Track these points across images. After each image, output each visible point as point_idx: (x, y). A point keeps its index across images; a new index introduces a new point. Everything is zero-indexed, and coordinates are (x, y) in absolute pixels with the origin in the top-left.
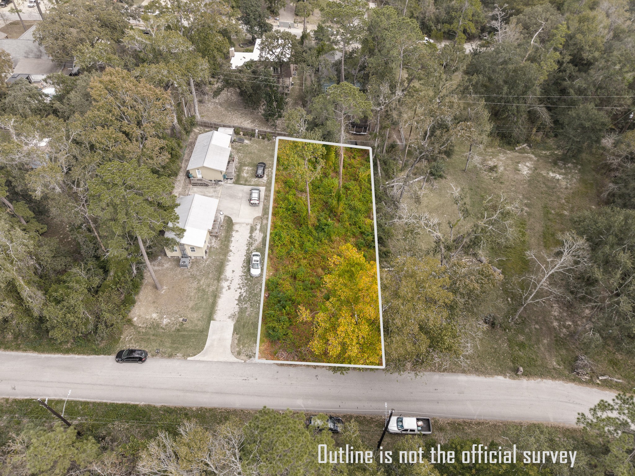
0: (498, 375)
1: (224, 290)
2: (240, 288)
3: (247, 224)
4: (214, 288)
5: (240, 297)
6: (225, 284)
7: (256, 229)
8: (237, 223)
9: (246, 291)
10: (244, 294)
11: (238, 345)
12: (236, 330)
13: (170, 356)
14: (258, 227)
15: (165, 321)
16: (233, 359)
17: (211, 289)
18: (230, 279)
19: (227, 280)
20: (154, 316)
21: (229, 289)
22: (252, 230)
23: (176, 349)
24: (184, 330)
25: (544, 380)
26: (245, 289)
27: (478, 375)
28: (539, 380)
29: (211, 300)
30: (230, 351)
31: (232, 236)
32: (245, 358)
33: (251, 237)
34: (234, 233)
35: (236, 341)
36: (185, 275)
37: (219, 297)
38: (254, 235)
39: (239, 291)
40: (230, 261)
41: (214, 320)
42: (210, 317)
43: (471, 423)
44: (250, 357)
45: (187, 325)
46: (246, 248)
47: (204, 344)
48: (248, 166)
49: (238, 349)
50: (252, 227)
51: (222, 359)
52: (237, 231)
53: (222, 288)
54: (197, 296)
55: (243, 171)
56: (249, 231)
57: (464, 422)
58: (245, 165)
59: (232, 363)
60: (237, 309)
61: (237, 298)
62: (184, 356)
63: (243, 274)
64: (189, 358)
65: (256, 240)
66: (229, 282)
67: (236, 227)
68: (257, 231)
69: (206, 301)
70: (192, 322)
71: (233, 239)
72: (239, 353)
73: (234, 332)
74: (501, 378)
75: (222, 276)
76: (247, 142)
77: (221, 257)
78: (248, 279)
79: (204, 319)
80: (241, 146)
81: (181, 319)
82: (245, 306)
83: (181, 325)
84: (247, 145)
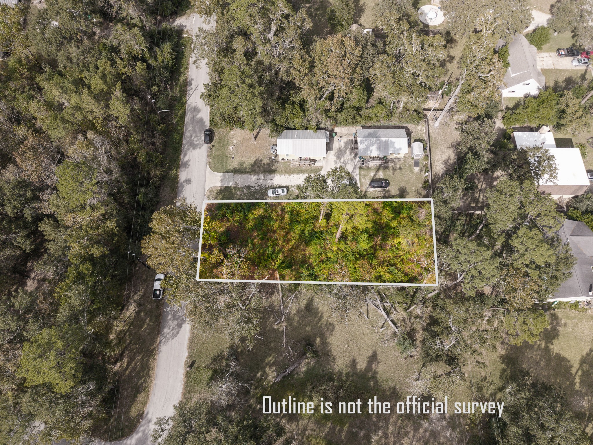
0: (189, 353)
1: (256, 176)
2: (258, 185)
4: (257, 170)
5: (252, 186)
9: (256, 189)
10: (253, 189)
11: (217, 190)
12: (227, 188)
13: (209, 156)
15: (231, 148)
16: (207, 188)
18: (265, 179)
19: (264, 177)
20: (235, 142)
23: (214, 158)
24: (227, 160)
25: (182, 387)
26: (258, 189)
27: (189, 339)
28: (183, 383)
29: (248, 170)
30: (212, 186)
32: (208, 195)
35: (219, 189)
36: (265, 152)
37: (251, 175)
39: (257, 185)
41: (234, 174)
43: (159, 327)
44: (208, 197)
45: (230, 160)
48: (385, 175)
49: (214, 190)
51: (207, 182)
53: (258, 175)
54: (250, 161)
55: (376, 172)
57: (160, 323)
59: (204, 188)
60: (242, 186)
61: (250, 185)
62: (209, 162)
64: (208, 165)
69: (247, 167)
70: (232, 162)
72: (210, 191)
73: (226, 186)
74: (186, 354)
75: (267, 174)
76: (417, 169)
77: (283, 170)
78: (266, 189)
79: (234, 169)
80: (410, 165)
81: (233, 156)
82: (245, 190)
83: (230, 157)
84: (412, 170)
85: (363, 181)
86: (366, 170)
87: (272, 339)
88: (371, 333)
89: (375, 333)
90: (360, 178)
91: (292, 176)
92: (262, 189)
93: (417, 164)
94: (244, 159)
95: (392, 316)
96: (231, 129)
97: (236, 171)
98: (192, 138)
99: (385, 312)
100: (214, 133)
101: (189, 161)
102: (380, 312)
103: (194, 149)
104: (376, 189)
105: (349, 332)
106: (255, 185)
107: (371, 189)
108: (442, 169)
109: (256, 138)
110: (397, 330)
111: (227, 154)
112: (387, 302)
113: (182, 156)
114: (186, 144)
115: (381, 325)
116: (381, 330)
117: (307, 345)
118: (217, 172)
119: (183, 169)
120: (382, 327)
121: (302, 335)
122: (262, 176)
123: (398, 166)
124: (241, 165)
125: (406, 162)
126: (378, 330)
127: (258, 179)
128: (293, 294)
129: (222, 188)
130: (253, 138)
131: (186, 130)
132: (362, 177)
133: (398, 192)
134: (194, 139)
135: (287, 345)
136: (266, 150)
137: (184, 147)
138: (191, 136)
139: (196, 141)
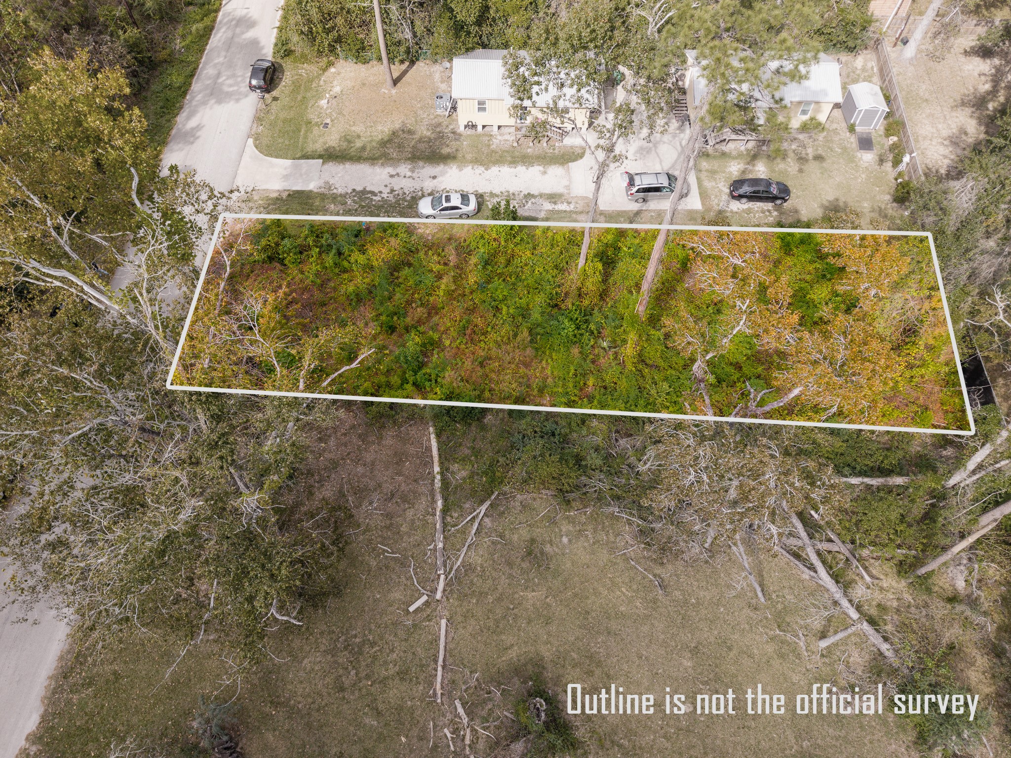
1: (389, 169)
2: (392, 191)
4: (394, 155)
5: (372, 193)
7: (556, 203)
10: (377, 198)
12: (298, 194)
13: (258, 119)
15: (323, 103)
17: (390, 151)
18: (415, 175)
19: (412, 171)
20: (337, 89)
22: (552, 197)
23: (273, 125)
26: (390, 198)
29: (365, 154)
31: (530, 166)
33: (529, 196)
34: (537, 168)
36: (420, 112)
38: (537, 200)
39: (386, 190)
40: (462, 170)
41: (324, 163)
45: (316, 131)
46: (497, 192)
51: (239, 179)
52: (544, 173)
53: (395, 166)
56: (547, 192)
60: (343, 191)
61: (368, 189)
62: (257, 134)
64: (251, 141)
66: (409, 174)
67: (555, 170)
70: (322, 136)
71: (521, 168)
75: (421, 163)
76: (868, 157)
77: (469, 157)
78: (415, 200)
79: (326, 150)
80: (845, 149)
81: (328, 121)
82: (349, 202)
83: (317, 124)
84: (851, 160)
85: (708, 184)
86: (715, 157)
87: (392, 670)
88: (782, 656)
89: (799, 656)
90: (698, 179)
91: (495, 169)
92: (404, 200)
93: (866, 143)
94: (358, 129)
95: (859, 592)
96: (330, 64)
97: (331, 156)
98: (220, 80)
99: (831, 576)
100: (283, 72)
101: (199, 127)
102: (806, 574)
103: (219, 102)
104: (751, 205)
105: (695, 651)
106: (382, 189)
107: (736, 206)
108: (945, 157)
109: (395, 82)
110: (885, 647)
111: (312, 116)
112: (830, 540)
113: (180, 119)
114: (200, 92)
115: (817, 624)
116: (824, 644)
117: (532, 694)
118: (276, 157)
119: (176, 147)
120: (823, 636)
121: (513, 654)
122: (404, 169)
123: (810, 152)
124: (349, 142)
125: (831, 141)
126: (808, 645)
127: (392, 176)
128: (482, 502)
129: (284, 195)
130: (389, 82)
131: (206, 63)
132: (703, 175)
133: (819, 213)
134: (227, 84)
135: (448, 694)
136: (421, 108)
137: (193, 98)
138: (219, 75)
139: (231, 86)
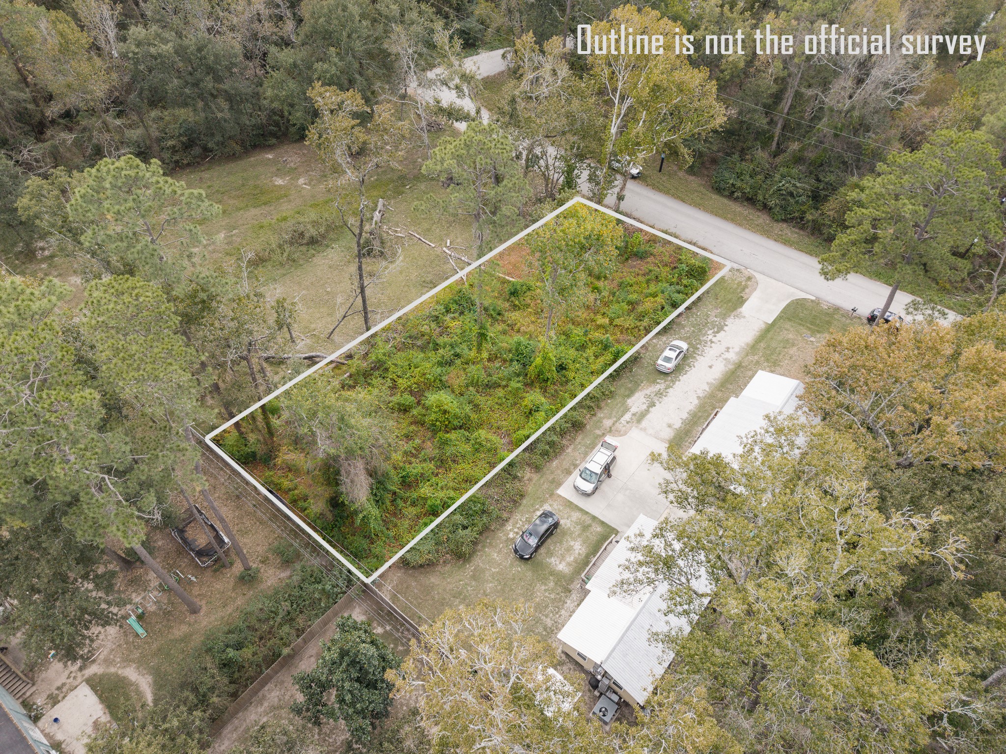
1: (737, 349)
2: (712, 342)
3: (644, 430)
4: (750, 358)
6: (732, 356)
7: (634, 415)
8: (662, 440)
9: (705, 335)
10: (710, 332)
11: (746, 287)
12: (741, 301)
13: (837, 309)
14: (627, 416)
16: (759, 277)
17: (756, 357)
18: (721, 359)
19: (725, 359)
21: (728, 348)
22: (640, 417)
23: (826, 314)
24: (810, 329)
26: (705, 338)
29: (762, 345)
30: (759, 286)
31: (684, 422)
32: (744, 272)
33: (652, 405)
34: (678, 424)
35: (747, 291)
37: (747, 345)
38: (645, 407)
40: (708, 383)
42: (770, 328)
44: (738, 270)
46: (671, 390)
47: (788, 306)
48: (552, 573)
49: (749, 283)
50: (639, 421)
51: (773, 282)
52: (670, 426)
53: (737, 353)
54: (781, 357)
55: (575, 561)
56: (648, 416)
58: (559, 577)
59: (763, 273)
60: (729, 321)
61: (722, 332)
62: (818, 304)
63: (698, 357)
65: (647, 396)
66: (725, 357)
67: (668, 434)
68: (634, 410)
69: (768, 346)
71: (685, 416)
72: (749, 278)
73: (746, 301)
